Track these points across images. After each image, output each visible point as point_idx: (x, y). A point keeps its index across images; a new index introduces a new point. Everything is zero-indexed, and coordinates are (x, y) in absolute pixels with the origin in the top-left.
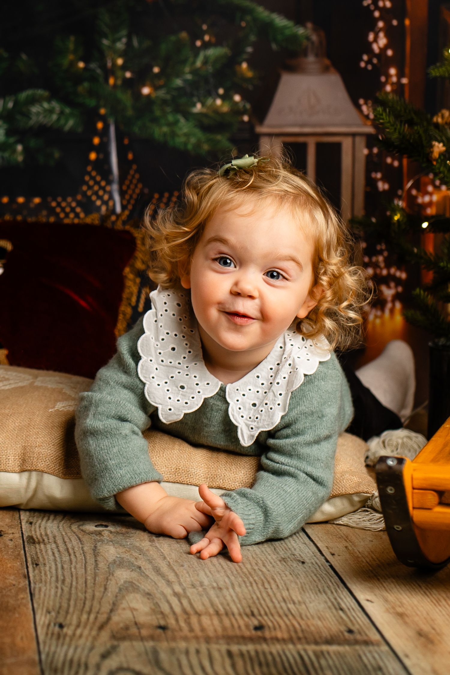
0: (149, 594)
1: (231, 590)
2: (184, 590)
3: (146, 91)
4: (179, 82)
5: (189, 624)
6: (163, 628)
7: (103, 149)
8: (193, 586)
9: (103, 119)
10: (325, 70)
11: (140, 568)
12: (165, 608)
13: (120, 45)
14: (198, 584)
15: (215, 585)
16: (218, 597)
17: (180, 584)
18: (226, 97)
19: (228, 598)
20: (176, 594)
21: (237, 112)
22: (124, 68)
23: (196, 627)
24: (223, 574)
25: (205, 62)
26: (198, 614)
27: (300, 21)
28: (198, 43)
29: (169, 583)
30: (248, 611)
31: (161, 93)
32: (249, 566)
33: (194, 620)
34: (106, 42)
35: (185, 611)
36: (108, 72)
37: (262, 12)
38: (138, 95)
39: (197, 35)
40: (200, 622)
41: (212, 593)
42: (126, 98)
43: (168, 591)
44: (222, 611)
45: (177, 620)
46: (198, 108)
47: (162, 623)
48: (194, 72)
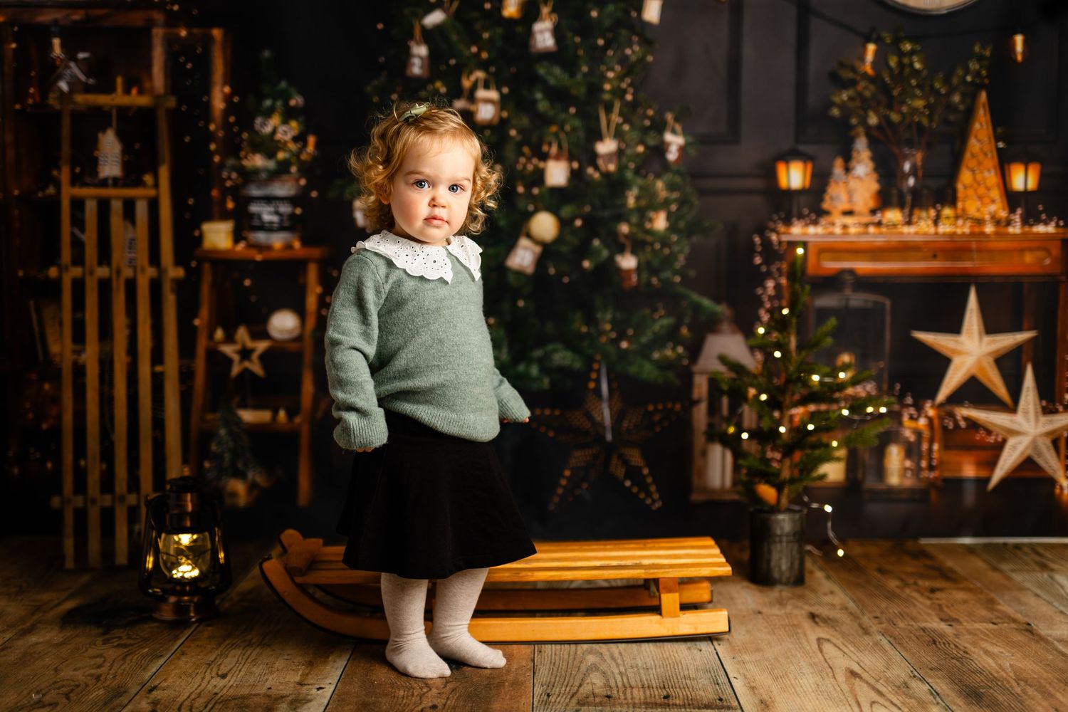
0: (604, 673)
1: (654, 670)
2: (626, 670)
3: (624, 345)
4: (644, 340)
5: (625, 693)
6: (609, 697)
7: (598, 381)
8: (632, 667)
9: (599, 362)
10: (733, 332)
11: (602, 654)
12: (613, 683)
13: (609, 316)
14: (635, 665)
15: (645, 666)
16: (645, 675)
17: (624, 666)
18: (674, 349)
19: (652, 676)
20: (621, 673)
21: (680, 357)
22: (612, 330)
23: (629, 696)
24: (651, 658)
25: (662, 327)
26: (632, 688)
27: (718, 300)
28: (656, 316)
29: (618, 665)
30: (662, 686)
31: (634, 347)
32: (668, 653)
33: (629, 691)
34: (599, 315)
35: (624, 686)
36: (601, 333)
37: (695, 297)
38: (619, 348)
39: (655, 310)
40: (632, 692)
41: (642, 671)
42: (612, 349)
43: (616, 671)
44: (646, 685)
45: (618, 691)
46: (656, 355)
47: (609, 693)
48: (655, 334)
